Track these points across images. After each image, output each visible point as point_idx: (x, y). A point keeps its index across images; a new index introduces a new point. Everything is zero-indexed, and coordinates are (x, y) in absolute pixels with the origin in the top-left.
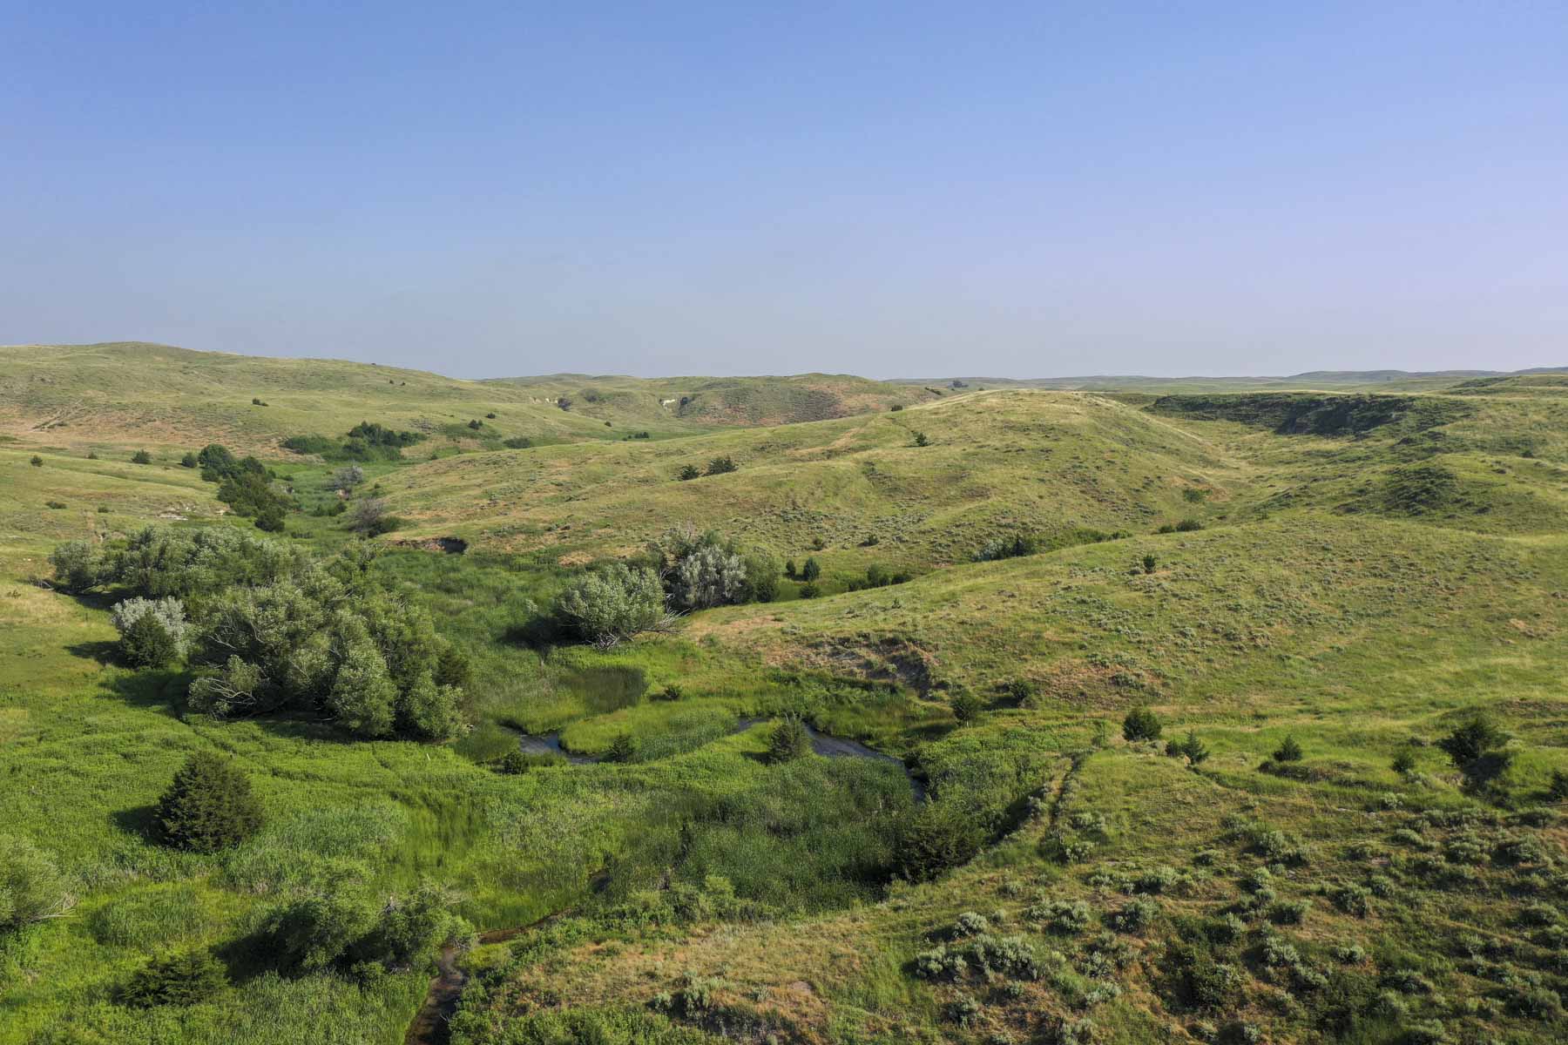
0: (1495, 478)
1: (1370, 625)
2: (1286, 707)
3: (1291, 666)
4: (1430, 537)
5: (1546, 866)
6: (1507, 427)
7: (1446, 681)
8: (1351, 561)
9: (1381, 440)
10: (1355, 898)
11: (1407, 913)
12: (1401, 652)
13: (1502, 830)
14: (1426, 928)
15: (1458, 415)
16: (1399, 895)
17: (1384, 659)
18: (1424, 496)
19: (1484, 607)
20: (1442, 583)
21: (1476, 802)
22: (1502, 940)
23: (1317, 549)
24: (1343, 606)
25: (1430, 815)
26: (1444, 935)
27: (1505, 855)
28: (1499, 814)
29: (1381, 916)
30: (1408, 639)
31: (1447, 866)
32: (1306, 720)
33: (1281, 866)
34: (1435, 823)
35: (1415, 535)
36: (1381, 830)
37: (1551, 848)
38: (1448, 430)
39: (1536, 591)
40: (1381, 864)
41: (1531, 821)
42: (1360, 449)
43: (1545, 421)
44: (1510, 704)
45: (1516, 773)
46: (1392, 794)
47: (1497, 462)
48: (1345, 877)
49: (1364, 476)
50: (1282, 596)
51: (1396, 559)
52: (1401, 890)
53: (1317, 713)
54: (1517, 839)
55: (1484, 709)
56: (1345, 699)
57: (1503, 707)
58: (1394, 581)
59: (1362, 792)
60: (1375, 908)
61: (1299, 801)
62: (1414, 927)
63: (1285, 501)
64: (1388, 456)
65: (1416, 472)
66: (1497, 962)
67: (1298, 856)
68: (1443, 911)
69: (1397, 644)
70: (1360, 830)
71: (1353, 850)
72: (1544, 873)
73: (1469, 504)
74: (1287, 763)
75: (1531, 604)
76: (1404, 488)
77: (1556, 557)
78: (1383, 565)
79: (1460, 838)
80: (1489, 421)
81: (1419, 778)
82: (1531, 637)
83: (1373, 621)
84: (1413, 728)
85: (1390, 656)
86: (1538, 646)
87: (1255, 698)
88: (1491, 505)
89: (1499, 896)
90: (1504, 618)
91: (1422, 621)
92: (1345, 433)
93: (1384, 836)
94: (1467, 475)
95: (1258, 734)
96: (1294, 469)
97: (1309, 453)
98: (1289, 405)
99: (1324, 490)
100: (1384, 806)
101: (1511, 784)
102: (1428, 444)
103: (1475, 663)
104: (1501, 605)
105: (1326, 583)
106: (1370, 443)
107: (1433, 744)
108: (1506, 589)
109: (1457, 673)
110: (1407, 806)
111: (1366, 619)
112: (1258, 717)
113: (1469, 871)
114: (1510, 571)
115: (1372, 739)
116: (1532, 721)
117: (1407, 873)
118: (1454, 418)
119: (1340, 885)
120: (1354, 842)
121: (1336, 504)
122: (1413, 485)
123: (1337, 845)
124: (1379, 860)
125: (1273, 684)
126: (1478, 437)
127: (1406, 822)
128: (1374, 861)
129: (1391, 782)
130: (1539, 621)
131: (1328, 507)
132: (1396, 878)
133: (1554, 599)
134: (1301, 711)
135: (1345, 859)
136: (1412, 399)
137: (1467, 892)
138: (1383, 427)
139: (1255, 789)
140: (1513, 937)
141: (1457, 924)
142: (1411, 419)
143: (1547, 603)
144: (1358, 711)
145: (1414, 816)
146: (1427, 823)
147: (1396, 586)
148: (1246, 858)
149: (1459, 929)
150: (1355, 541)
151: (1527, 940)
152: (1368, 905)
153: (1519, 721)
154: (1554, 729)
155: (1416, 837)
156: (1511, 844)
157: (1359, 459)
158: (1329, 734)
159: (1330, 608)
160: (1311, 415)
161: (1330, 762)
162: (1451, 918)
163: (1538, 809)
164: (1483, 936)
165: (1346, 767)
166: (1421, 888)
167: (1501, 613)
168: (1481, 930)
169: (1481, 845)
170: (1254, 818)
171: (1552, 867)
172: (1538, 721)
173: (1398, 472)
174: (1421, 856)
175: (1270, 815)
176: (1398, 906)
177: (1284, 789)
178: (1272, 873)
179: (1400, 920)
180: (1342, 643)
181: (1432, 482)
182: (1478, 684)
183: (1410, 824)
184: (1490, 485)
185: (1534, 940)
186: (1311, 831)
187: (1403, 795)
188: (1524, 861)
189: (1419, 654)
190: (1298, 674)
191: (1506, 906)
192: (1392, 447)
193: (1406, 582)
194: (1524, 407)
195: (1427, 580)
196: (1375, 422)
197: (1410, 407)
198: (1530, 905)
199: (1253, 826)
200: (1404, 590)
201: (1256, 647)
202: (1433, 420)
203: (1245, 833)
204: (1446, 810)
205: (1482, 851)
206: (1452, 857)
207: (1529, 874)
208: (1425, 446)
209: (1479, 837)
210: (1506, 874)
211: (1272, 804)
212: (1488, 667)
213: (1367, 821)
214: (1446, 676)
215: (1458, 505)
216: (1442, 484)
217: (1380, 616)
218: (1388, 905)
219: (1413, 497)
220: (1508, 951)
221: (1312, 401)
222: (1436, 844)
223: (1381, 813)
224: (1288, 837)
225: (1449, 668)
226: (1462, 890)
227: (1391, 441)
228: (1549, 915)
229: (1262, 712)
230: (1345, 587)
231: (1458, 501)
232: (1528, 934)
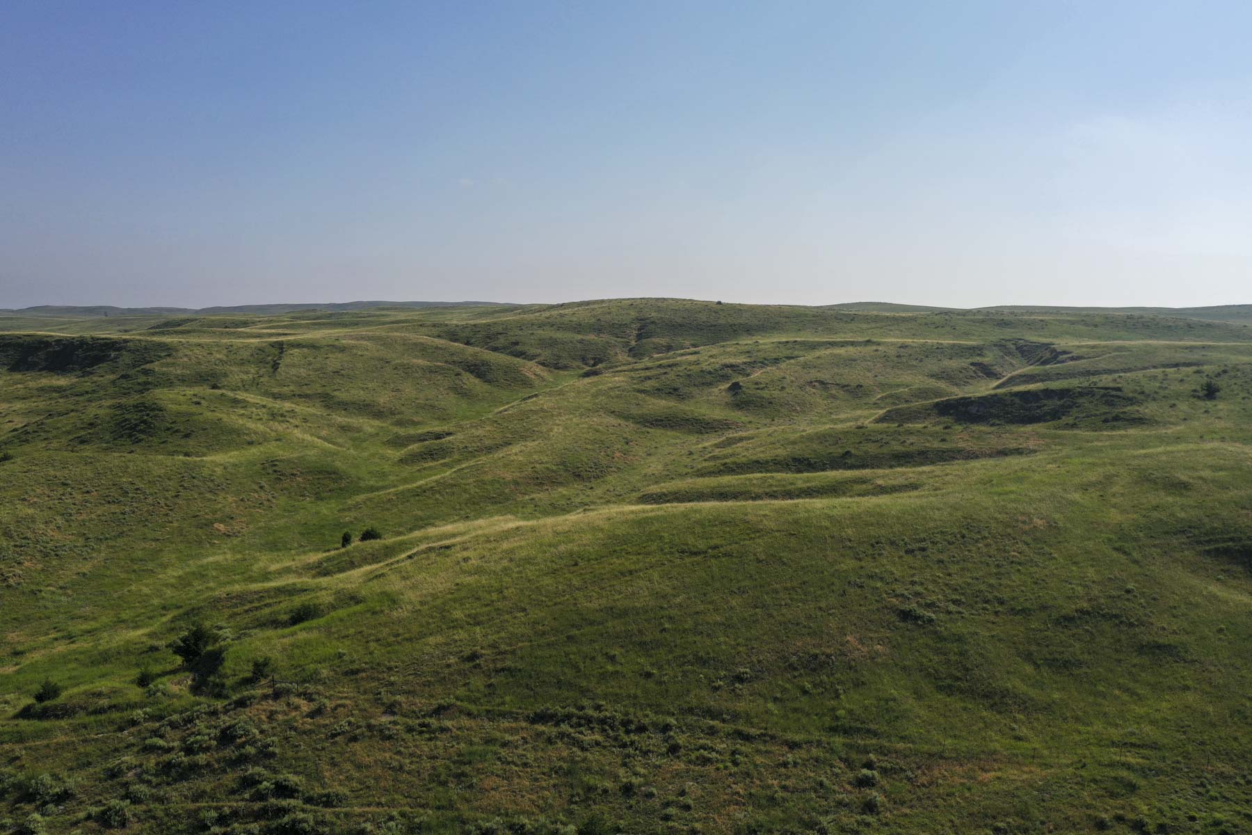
0: (194, 409)
1: (108, 547)
2: (42, 638)
3: (43, 598)
4: (150, 464)
5: (254, 737)
6: (199, 363)
7: (173, 586)
8: (88, 492)
9: (103, 376)
10: (117, 813)
11: (158, 809)
12: (135, 567)
13: (223, 717)
14: (175, 817)
15: (163, 354)
16: (152, 796)
17: (123, 576)
18: (142, 427)
19: (195, 517)
20: (162, 502)
21: (202, 699)
22: (230, 807)
23: (57, 484)
24: (84, 534)
25: (170, 721)
26: (189, 818)
27: (227, 737)
28: (219, 704)
29: (140, 820)
30: (140, 554)
31: (185, 759)
32: (61, 648)
33: (51, 806)
34: (173, 725)
35: (138, 463)
36: (133, 745)
37: (257, 721)
38: (156, 366)
39: (230, 499)
40: (135, 774)
41: (242, 703)
42: (87, 384)
43: (225, 358)
44: (219, 600)
45: (228, 665)
46: (139, 711)
47: (195, 395)
48: (107, 796)
49: (92, 410)
50: (29, 535)
51: (125, 486)
52: (154, 791)
53: (70, 638)
54: (233, 722)
55: (201, 607)
56: (94, 619)
57: (215, 603)
58: (125, 505)
59: (115, 715)
60: (134, 815)
61: (62, 739)
62: (166, 819)
63: (24, 437)
64: (111, 390)
65: (135, 406)
66: (228, 826)
67: (66, 792)
68: (186, 797)
69: (132, 560)
70: (116, 750)
71: (111, 770)
72: (252, 742)
73: (177, 431)
74: (47, 703)
75: (227, 509)
76: (126, 420)
77: (241, 470)
78: (114, 493)
79: (193, 733)
80: (185, 359)
81: (158, 691)
82: (229, 536)
83: (111, 543)
84: (150, 635)
85: (127, 572)
86: (235, 542)
87: (12, 636)
88: (193, 431)
89: (224, 771)
90: (210, 524)
91: (149, 536)
92: (73, 369)
93: (136, 749)
94: (174, 407)
95: (18, 672)
96: (30, 404)
97: (42, 389)
98: (20, 345)
99: (59, 425)
100: (134, 723)
101: (226, 676)
102: (142, 379)
103: (193, 565)
104: (206, 514)
105: (67, 516)
106: (95, 379)
107: (167, 647)
108: (209, 500)
109: (180, 577)
110: (152, 718)
111: (105, 542)
112: (17, 654)
113: (202, 758)
114: (211, 485)
115: (119, 653)
116: (235, 610)
117: (156, 775)
118: (160, 357)
119: (104, 805)
120: (112, 763)
121: (71, 437)
122: (133, 417)
123: (97, 770)
124: (134, 771)
125: (28, 619)
126: (179, 372)
127: (153, 731)
128: (130, 774)
129: (137, 699)
130: (233, 522)
131: (64, 441)
132: (149, 782)
133: (242, 503)
134: (56, 639)
135: (106, 780)
136: (126, 341)
137: (202, 775)
138: (104, 365)
139: (20, 738)
140: (237, 801)
141: (198, 804)
142: (126, 358)
143: (238, 507)
144: (104, 628)
145: (157, 724)
146: (168, 728)
147: (127, 509)
148: (17, 809)
149: (199, 809)
150: (90, 474)
151: (247, 800)
152: (128, 814)
153: (227, 612)
154: (251, 614)
155: (161, 742)
156: (229, 727)
157: (87, 392)
158: (82, 657)
159: (74, 538)
160: (41, 354)
161: (85, 693)
162: (193, 801)
163: (246, 693)
164: (216, 808)
165: (99, 695)
166: (168, 784)
167: (208, 519)
168: (215, 804)
169: (209, 735)
170: (22, 767)
171: (258, 736)
172: (239, 610)
173: (120, 406)
174: (166, 757)
175: (37, 760)
176: (152, 806)
177: (47, 731)
178: (43, 815)
179: (154, 818)
180: (86, 568)
181: (148, 415)
182: (195, 583)
183: (156, 733)
184: (193, 414)
185: (252, 799)
186: (75, 764)
187: (148, 710)
188: (240, 738)
189: (150, 566)
190: (49, 604)
191: (230, 778)
192: (113, 382)
193: (135, 504)
194: (209, 346)
195: (150, 500)
196: (98, 360)
197: (125, 348)
198: (246, 771)
199: (21, 776)
200: (134, 512)
201: (9, 586)
202: (144, 359)
203: (14, 785)
204: (181, 713)
205: (210, 739)
206: (189, 751)
207: (244, 748)
208: (139, 381)
209: (207, 727)
210: (229, 752)
211: (36, 749)
212: (202, 566)
213: (121, 740)
214: (173, 581)
215: (169, 432)
216: (156, 416)
217: (115, 538)
218: (144, 807)
219: (134, 428)
220: (235, 814)
221: (41, 342)
222: (176, 744)
223: (132, 730)
224: (55, 777)
225: (173, 573)
226: (199, 775)
227: (112, 377)
228: (259, 775)
229: (20, 648)
230: (84, 517)
231: (168, 429)
232: (247, 796)
